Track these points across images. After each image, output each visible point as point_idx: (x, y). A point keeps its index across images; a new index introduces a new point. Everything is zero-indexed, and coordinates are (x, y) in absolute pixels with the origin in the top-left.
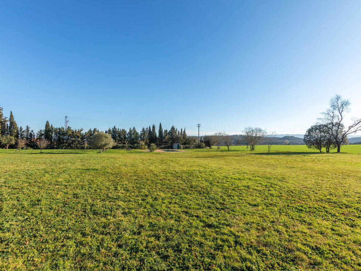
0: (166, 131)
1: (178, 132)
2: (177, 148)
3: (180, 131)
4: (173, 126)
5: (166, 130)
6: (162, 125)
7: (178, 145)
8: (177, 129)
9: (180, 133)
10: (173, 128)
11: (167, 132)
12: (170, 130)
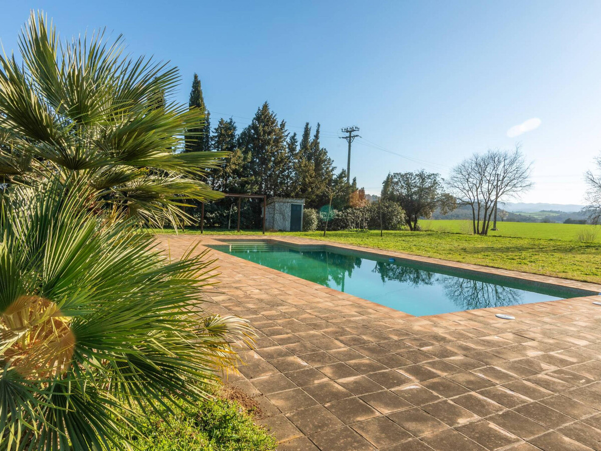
0: (227, 128)
1: (288, 140)
2: (288, 224)
3: (299, 138)
4: (265, 107)
5: (227, 119)
6: (203, 88)
7: (295, 209)
8: (283, 125)
9: (298, 148)
10: (264, 117)
11: (232, 136)
12: (250, 123)
